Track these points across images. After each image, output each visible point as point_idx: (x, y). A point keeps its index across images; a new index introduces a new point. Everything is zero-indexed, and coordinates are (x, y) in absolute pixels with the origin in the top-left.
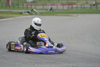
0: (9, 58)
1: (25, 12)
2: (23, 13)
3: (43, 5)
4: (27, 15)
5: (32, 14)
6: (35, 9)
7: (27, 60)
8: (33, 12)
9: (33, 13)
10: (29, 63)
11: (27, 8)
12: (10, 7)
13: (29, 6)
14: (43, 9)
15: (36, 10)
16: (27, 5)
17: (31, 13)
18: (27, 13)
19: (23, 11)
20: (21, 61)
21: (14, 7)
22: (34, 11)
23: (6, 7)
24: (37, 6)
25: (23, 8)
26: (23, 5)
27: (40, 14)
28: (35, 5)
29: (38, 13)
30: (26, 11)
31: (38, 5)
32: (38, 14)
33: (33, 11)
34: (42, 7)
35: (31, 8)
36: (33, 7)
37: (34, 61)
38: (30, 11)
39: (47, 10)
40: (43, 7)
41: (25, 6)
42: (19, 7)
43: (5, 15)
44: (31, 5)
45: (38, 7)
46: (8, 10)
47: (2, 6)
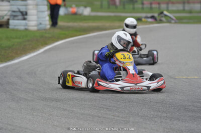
0: (115, 108)
1: (147, 17)
2: (143, 19)
3: (184, 3)
4: (151, 23)
5: (161, 21)
6: (168, 10)
7: (152, 113)
8: (162, 17)
9: (163, 19)
10: (155, 118)
11: (151, 8)
12: (116, 7)
13: (154, 6)
14: (184, 11)
15: (169, 13)
16: (151, 4)
17: (158, 18)
18: (150, 20)
19: (143, 15)
20: (140, 114)
21: (124, 8)
22: (166, 16)
23: (109, 8)
24: (170, 5)
25: (143, 8)
26: (143, 4)
27: (177, 21)
28: (167, 3)
29: (173, 19)
30: (149, 15)
31: (173, 3)
32: (173, 21)
33: (162, 15)
34: (180, 7)
35: (159, 8)
36: (163, 6)
37: (165, 115)
38: (156, 15)
39: (190, 12)
40: (184, 7)
41: (146, 6)
42: (134, 8)
43: (107, 24)
44: (159, 4)
45: (172, 7)
46: (112, 14)
47: (101, 6)
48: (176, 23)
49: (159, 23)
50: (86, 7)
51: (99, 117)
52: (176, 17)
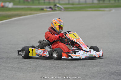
0: (28, 63)
2: (45, 9)
4: (49, 11)
5: (55, 10)
6: (59, 4)
7: (51, 64)
9: (57, 9)
10: (52, 67)
11: (49, 3)
12: (28, 2)
13: (51, 1)
14: (69, 4)
17: (54, 8)
18: (49, 9)
21: (33, 3)
23: (24, 3)
25: (44, 3)
30: (48, 7)
32: (63, 10)
33: (56, 6)
34: (67, 1)
35: (54, 2)
36: (57, 1)
37: (58, 65)
38: (52, 6)
39: (73, 4)
40: (69, 1)
41: (47, 1)
42: (39, 3)
43: (23, 12)
45: (62, 2)
46: (26, 7)
47: (19, 2)
48: (64, 11)
49: (54, 11)
50: (10, 2)
51: (18, 68)
52: (64, 7)
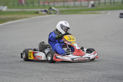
1: (42, 11)
2: (40, 13)
3: (64, 2)
4: (44, 15)
5: (50, 13)
6: (54, 7)
7: (47, 69)
8: (51, 11)
9: (52, 12)
10: (49, 72)
11: (44, 6)
12: (23, 5)
13: (46, 4)
14: (64, 6)
16: (44, 3)
18: (44, 13)
19: (39, 10)
20: (40, 70)
21: (28, 6)
23: (18, 6)
25: (39, 6)
26: (39, 3)
28: (54, 2)
29: (58, 12)
31: (57, 2)
32: (58, 13)
33: (51, 9)
34: (62, 4)
35: (49, 5)
36: (51, 4)
37: (55, 70)
38: (47, 9)
39: (68, 7)
40: (64, 4)
41: (41, 4)
42: (34, 6)
43: (18, 16)
44: (49, 3)
45: (57, 4)
46: (21, 10)
47: (14, 5)
48: (59, 14)
50: (4, 6)
52: (59, 10)
